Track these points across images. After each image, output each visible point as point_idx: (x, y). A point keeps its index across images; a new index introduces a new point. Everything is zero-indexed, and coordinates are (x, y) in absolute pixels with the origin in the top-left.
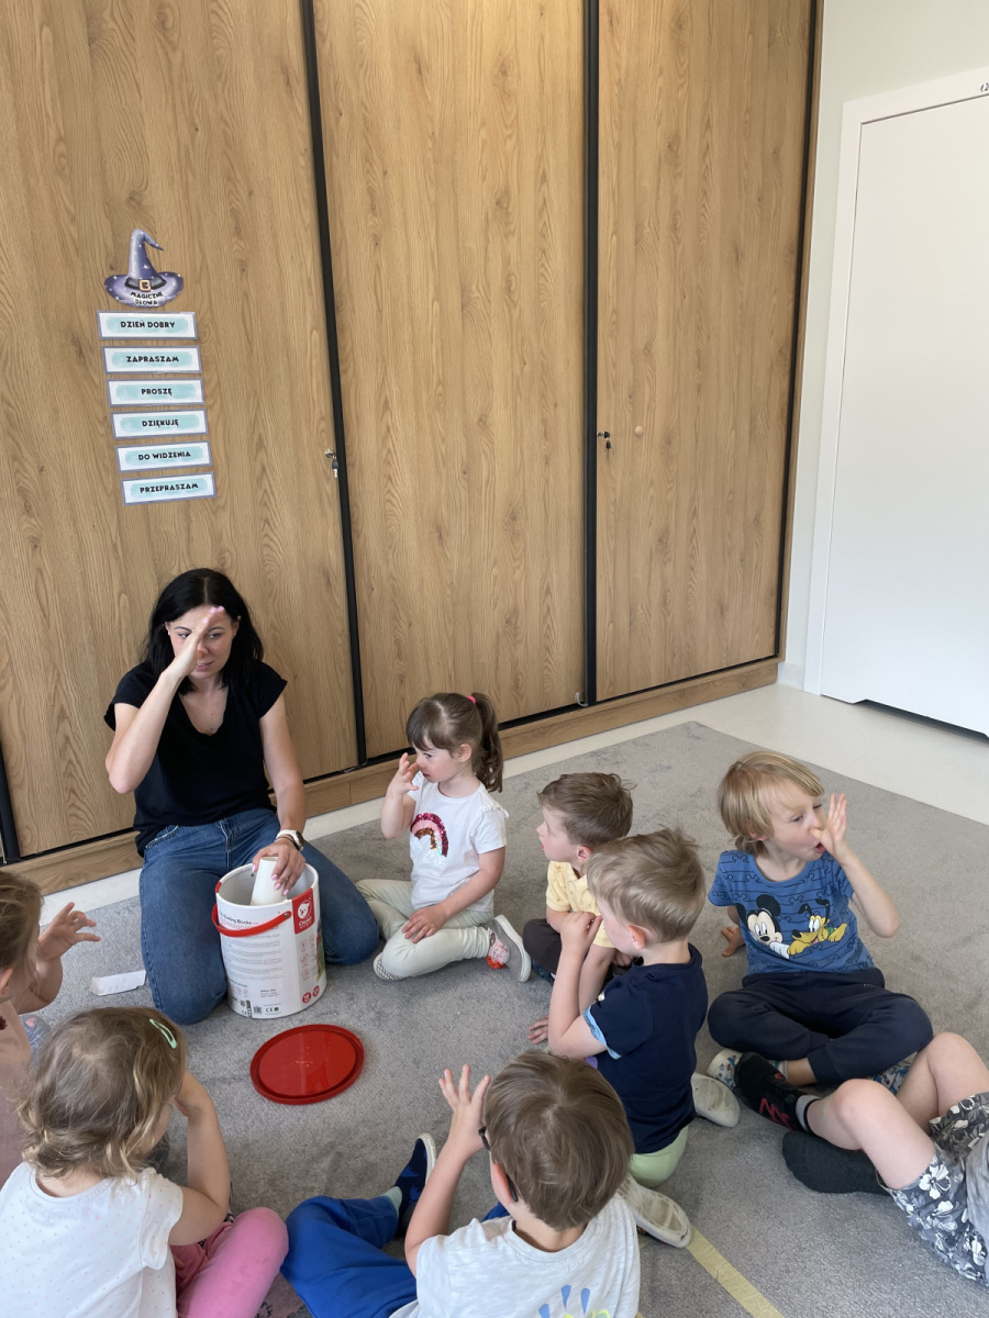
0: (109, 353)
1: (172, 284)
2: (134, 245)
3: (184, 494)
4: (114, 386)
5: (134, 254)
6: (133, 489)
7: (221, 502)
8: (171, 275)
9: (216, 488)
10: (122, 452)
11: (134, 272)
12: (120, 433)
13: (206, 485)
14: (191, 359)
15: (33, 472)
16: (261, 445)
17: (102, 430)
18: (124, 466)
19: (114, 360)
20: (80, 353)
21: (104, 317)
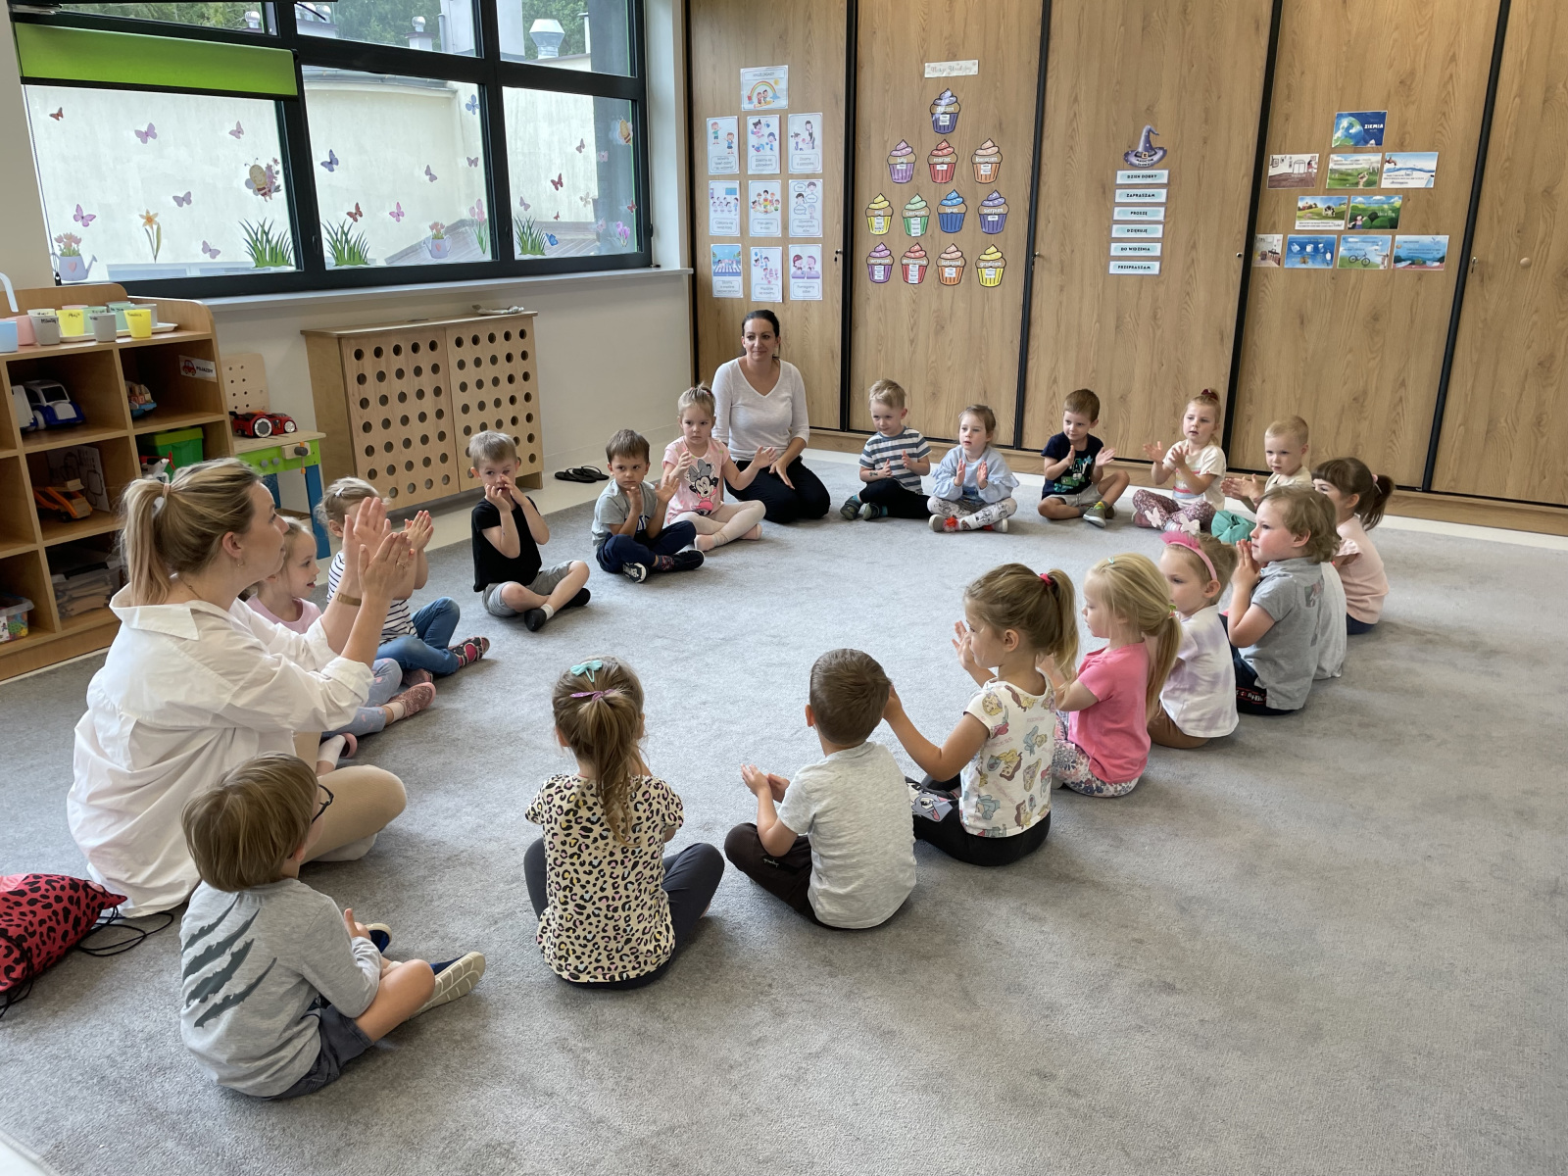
0: (1118, 192)
1: (1160, 153)
2: (1144, 133)
3: (1141, 272)
4: (1117, 209)
5: (1143, 138)
6: (1115, 266)
7: (1162, 279)
8: (1161, 148)
9: (1160, 270)
10: (1113, 245)
11: (1140, 149)
12: (1114, 235)
13: (1155, 268)
14: (1162, 195)
15: (1068, 251)
16: (1194, 246)
17: (1105, 233)
18: (1113, 253)
19: (1120, 196)
20: (1104, 192)
21: (1119, 173)
